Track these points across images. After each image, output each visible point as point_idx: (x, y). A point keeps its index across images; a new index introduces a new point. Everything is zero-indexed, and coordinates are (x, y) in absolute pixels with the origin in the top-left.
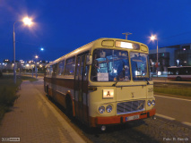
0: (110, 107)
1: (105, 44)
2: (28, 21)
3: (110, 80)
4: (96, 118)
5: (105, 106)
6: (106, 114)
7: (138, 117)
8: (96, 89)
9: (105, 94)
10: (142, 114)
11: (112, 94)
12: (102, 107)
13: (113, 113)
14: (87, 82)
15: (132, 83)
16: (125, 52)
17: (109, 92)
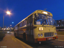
0: (42, 34)
1: (38, 12)
2: (8, 13)
3: (41, 24)
5: (40, 34)
6: (40, 37)
8: (36, 28)
10: (53, 37)
11: (42, 29)
12: (39, 34)
13: (43, 37)
14: (33, 25)
16: (45, 15)
17: (41, 29)
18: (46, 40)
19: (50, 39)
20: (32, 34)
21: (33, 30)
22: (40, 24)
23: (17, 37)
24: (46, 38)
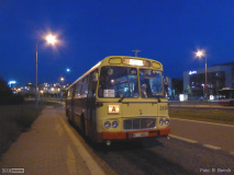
1: (112, 61)
3: (116, 97)
4: (102, 134)
5: (111, 122)
6: (111, 129)
7: (147, 134)
8: (102, 105)
9: (110, 109)
11: (117, 110)
12: (108, 123)
15: (140, 99)
16: (134, 69)
17: (114, 108)
19: (138, 135)
20: (93, 120)
21: (95, 109)
22: (113, 96)
24: (127, 134)
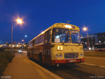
0: (61, 55)
1: (58, 25)
2: (19, 21)
3: (61, 42)
4: (54, 60)
5: (59, 54)
6: (59, 58)
7: (75, 61)
8: (54, 46)
9: (58, 48)
11: (62, 48)
12: (57, 55)
13: (63, 58)
14: (50, 43)
15: (71, 44)
17: (60, 48)
18: (66, 62)
19: (72, 61)
20: (49, 54)
21: (50, 49)
22: (59, 42)
23: (30, 59)
24: (67, 60)
